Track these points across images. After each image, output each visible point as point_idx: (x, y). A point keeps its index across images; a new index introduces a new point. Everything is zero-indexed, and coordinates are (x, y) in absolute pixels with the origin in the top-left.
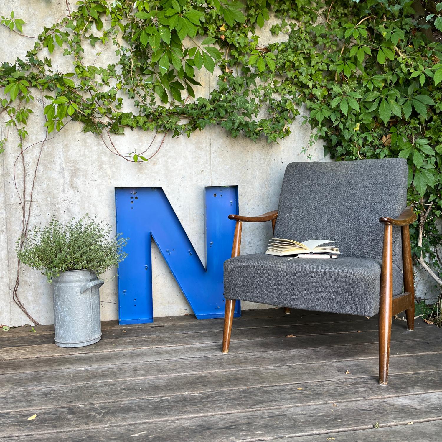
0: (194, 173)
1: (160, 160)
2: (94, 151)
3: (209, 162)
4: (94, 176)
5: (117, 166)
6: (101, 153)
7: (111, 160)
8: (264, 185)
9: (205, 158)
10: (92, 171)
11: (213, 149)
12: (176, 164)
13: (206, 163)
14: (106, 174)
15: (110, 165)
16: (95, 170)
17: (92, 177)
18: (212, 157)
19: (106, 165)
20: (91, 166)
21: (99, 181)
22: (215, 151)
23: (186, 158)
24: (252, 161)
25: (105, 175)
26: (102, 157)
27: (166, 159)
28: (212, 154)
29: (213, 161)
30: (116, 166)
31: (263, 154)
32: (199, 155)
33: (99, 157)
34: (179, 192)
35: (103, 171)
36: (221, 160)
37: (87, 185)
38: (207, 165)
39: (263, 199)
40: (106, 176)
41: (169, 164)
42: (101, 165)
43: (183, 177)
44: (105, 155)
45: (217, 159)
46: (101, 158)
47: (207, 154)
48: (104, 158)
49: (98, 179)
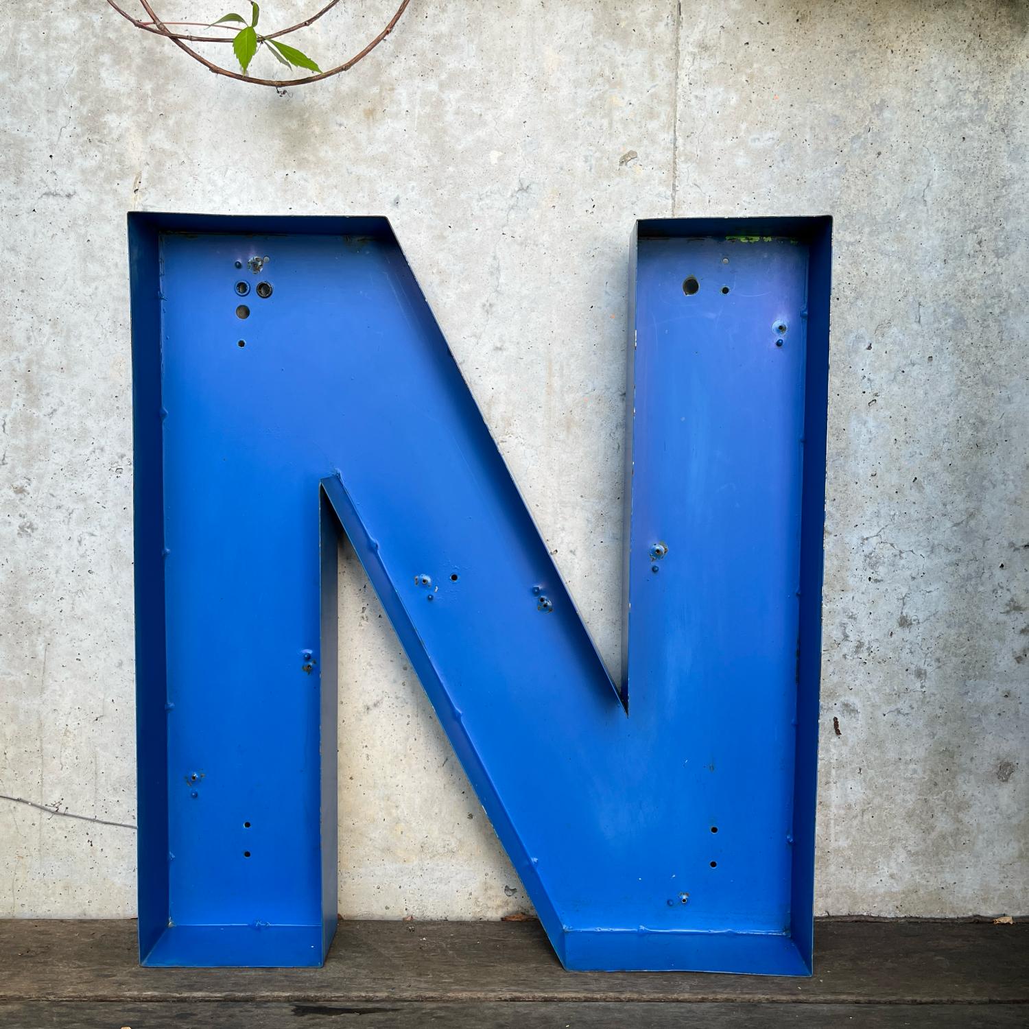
0: (580, 165)
1: (402, 93)
2: (65, 39)
3: (664, 111)
4: (60, 172)
5: (177, 123)
6: (98, 50)
7: (148, 87)
8: (971, 241)
9: (648, 85)
10: (52, 146)
11: (691, 36)
12: (489, 117)
13: (652, 115)
14: (121, 162)
15: (142, 118)
16: (66, 140)
17: (49, 178)
18: (684, 81)
19: (120, 112)
20: (43, 119)
21: (85, 198)
22: (704, 47)
23: (541, 85)
24: (908, 105)
25: (115, 167)
26: (104, 74)
27: (432, 86)
28: (686, 61)
29: (687, 104)
30: (171, 122)
31: (973, 66)
32: (613, 67)
33: (84, 72)
34: (495, 271)
35: (107, 148)
36: (734, 99)
37: (24, 219)
38: (653, 125)
39: (960, 320)
40: (123, 175)
41: (449, 117)
42: (96, 115)
43: (523, 189)
44: (116, 62)
45: (709, 93)
46: (98, 78)
47: (660, 60)
48: (114, 80)
49: (79, 187)
